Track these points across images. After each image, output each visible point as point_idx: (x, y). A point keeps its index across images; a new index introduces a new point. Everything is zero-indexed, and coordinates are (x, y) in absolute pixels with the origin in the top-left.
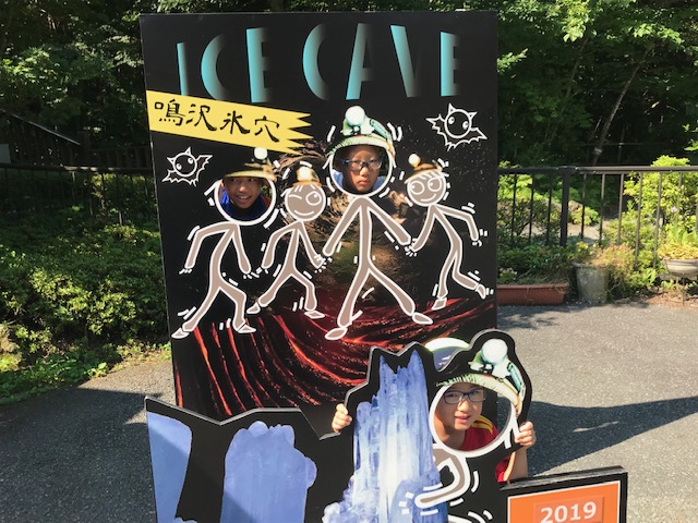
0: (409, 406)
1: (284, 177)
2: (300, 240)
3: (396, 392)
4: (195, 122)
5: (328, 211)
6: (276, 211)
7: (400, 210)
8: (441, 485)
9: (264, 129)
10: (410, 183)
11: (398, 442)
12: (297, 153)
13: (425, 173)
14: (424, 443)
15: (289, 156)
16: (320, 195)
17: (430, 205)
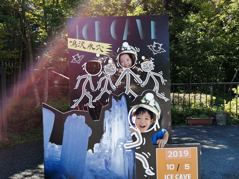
0: (121, 113)
1: (104, 62)
2: (109, 81)
3: (117, 108)
4: (80, 46)
5: (117, 72)
6: (102, 72)
7: (139, 73)
8: (132, 141)
9: (99, 48)
10: (142, 65)
11: (118, 125)
12: (108, 55)
13: (147, 62)
14: (127, 125)
15: (106, 56)
16: (115, 68)
17: (148, 72)
